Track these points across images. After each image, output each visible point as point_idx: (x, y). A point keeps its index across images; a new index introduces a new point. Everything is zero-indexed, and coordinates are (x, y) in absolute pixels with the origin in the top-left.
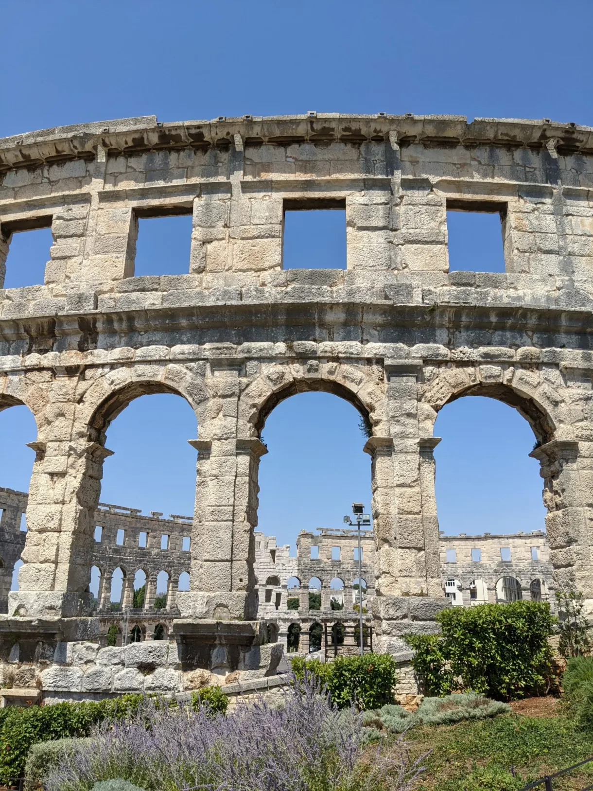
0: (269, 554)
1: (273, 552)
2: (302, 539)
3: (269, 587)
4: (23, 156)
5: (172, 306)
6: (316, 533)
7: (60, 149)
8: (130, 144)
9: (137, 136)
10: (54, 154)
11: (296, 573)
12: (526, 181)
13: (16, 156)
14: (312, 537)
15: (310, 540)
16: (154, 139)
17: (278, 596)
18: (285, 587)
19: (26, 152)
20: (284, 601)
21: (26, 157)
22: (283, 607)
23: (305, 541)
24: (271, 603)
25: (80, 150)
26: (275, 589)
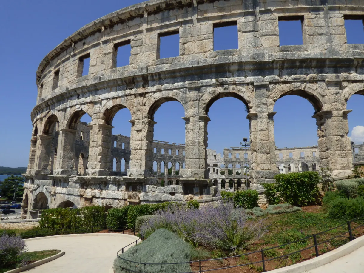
0: (214, 156)
1: (215, 156)
2: (225, 151)
3: (214, 167)
4: (119, 18)
5: (174, 69)
6: (230, 149)
7: (131, 14)
8: (156, 9)
9: (157, 6)
10: (129, 16)
11: (223, 163)
12: (312, 5)
13: (117, 19)
14: (229, 150)
15: (228, 151)
16: (164, 6)
17: (217, 170)
18: (219, 167)
19: (120, 17)
20: (219, 172)
21: (120, 19)
22: (219, 174)
23: (227, 152)
24: (215, 173)
25: (138, 14)
26: (216, 168)
